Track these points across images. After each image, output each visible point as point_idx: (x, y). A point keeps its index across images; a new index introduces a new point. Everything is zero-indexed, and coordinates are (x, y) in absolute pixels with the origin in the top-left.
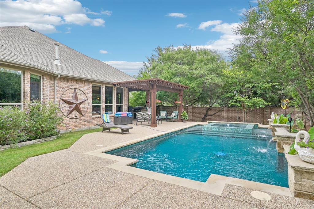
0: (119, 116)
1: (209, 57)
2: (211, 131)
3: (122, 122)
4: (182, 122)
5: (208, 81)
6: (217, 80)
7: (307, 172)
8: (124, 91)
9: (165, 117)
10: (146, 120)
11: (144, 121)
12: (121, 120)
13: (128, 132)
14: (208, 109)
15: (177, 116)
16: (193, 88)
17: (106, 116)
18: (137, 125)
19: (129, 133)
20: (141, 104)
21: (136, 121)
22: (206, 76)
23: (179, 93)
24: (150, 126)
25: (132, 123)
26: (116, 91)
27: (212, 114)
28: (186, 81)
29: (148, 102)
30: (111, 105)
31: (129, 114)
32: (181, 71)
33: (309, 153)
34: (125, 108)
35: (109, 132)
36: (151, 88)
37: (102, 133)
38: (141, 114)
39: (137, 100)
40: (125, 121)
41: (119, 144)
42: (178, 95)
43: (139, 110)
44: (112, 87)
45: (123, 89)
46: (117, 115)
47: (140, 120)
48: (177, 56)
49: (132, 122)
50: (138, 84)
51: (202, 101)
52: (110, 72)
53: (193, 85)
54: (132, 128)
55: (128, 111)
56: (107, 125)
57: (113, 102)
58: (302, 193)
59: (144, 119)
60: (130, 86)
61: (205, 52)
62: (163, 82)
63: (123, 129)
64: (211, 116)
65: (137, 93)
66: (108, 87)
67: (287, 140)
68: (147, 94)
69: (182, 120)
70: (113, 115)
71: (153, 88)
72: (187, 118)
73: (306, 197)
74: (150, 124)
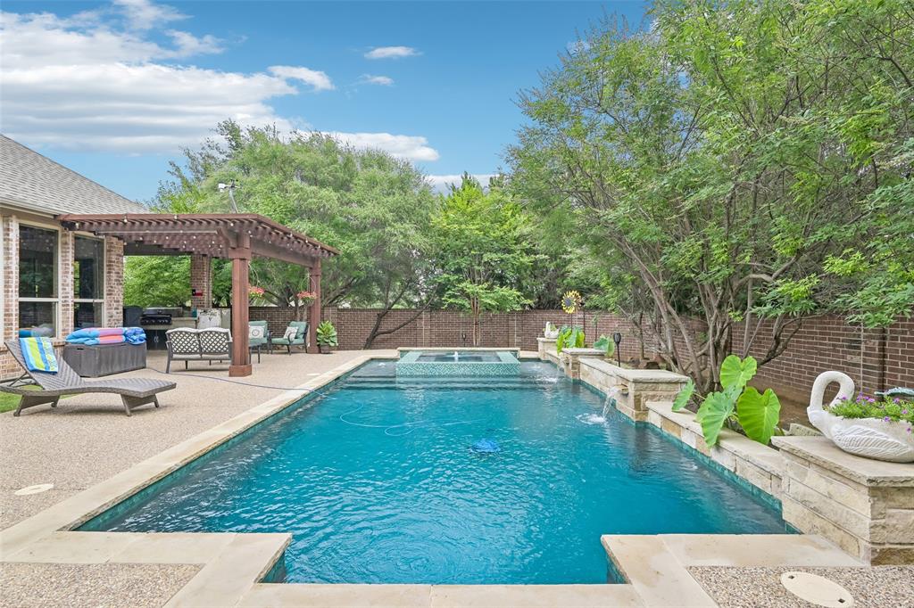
0: (91, 342)
1: (394, 174)
2: (422, 376)
3: (104, 365)
4: (320, 352)
5: (394, 239)
6: (418, 240)
7: (899, 489)
8: (109, 251)
9: (265, 341)
10: (205, 353)
11: (198, 356)
12: (100, 358)
13: (153, 404)
14: (382, 315)
15: (304, 337)
16: (348, 256)
17: (40, 344)
18: (167, 372)
19: (157, 406)
20: (164, 298)
21: (165, 359)
22: (389, 225)
23: (311, 268)
24: (228, 373)
25: (144, 368)
26: (71, 246)
27: (391, 327)
28: (327, 235)
29: (201, 294)
30: (50, 303)
31: (135, 334)
32: (315, 203)
33: (880, 433)
34: (114, 312)
35: (55, 410)
36: (233, 244)
37: (21, 419)
38: (186, 333)
39: (150, 285)
40: (116, 362)
41: (144, 463)
42: (308, 275)
43: (166, 319)
44: (55, 233)
45: (100, 243)
46: (81, 340)
47: (180, 353)
48: (300, 157)
49: (145, 363)
50: (177, 227)
51: (357, 293)
52: (39, 172)
53: (351, 246)
54: (173, 386)
55: (124, 326)
56: (47, 385)
57: (60, 291)
58: (890, 549)
59: (201, 349)
60: (136, 233)
61: (381, 161)
62: (273, 228)
63: (128, 394)
64: (389, 332)
65: (155, 261)
66: (31, 229)
67: (654, 390)
68: (193, 266)
69: (321, 348)
70: (60, 338)
71: (238, 246)
72: (335, 340)
73: (898, 558)
74: (228, 366)
